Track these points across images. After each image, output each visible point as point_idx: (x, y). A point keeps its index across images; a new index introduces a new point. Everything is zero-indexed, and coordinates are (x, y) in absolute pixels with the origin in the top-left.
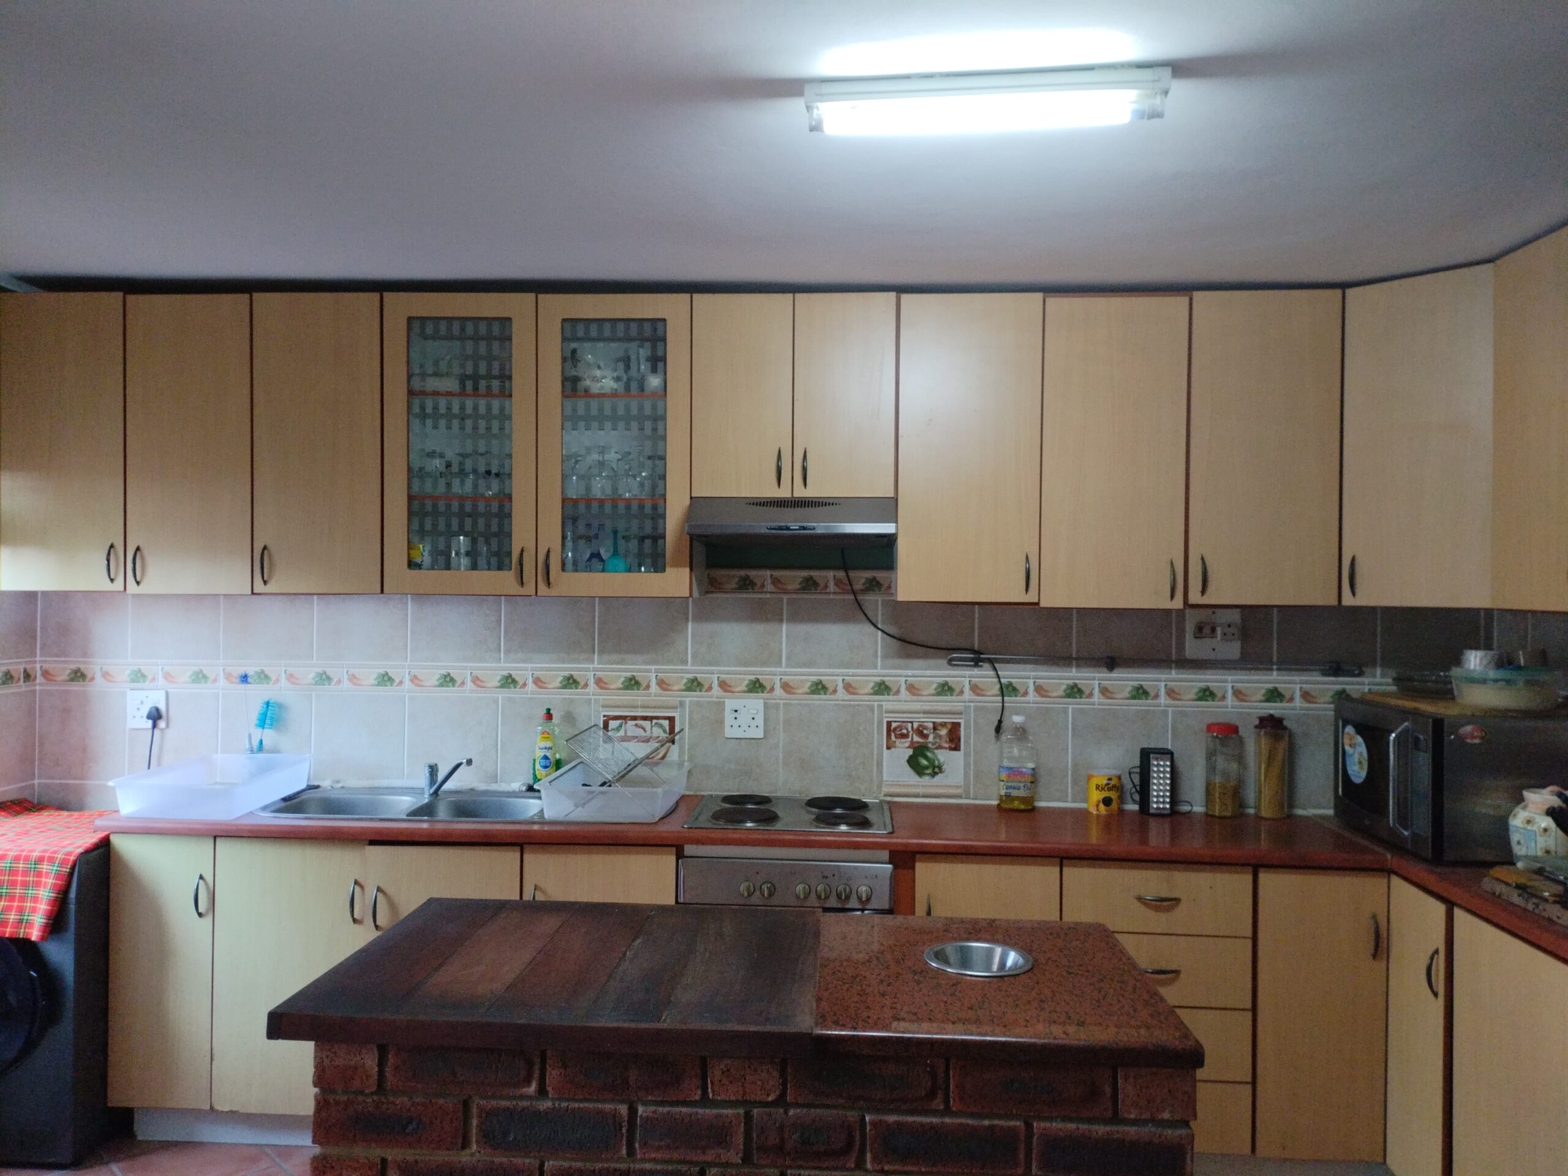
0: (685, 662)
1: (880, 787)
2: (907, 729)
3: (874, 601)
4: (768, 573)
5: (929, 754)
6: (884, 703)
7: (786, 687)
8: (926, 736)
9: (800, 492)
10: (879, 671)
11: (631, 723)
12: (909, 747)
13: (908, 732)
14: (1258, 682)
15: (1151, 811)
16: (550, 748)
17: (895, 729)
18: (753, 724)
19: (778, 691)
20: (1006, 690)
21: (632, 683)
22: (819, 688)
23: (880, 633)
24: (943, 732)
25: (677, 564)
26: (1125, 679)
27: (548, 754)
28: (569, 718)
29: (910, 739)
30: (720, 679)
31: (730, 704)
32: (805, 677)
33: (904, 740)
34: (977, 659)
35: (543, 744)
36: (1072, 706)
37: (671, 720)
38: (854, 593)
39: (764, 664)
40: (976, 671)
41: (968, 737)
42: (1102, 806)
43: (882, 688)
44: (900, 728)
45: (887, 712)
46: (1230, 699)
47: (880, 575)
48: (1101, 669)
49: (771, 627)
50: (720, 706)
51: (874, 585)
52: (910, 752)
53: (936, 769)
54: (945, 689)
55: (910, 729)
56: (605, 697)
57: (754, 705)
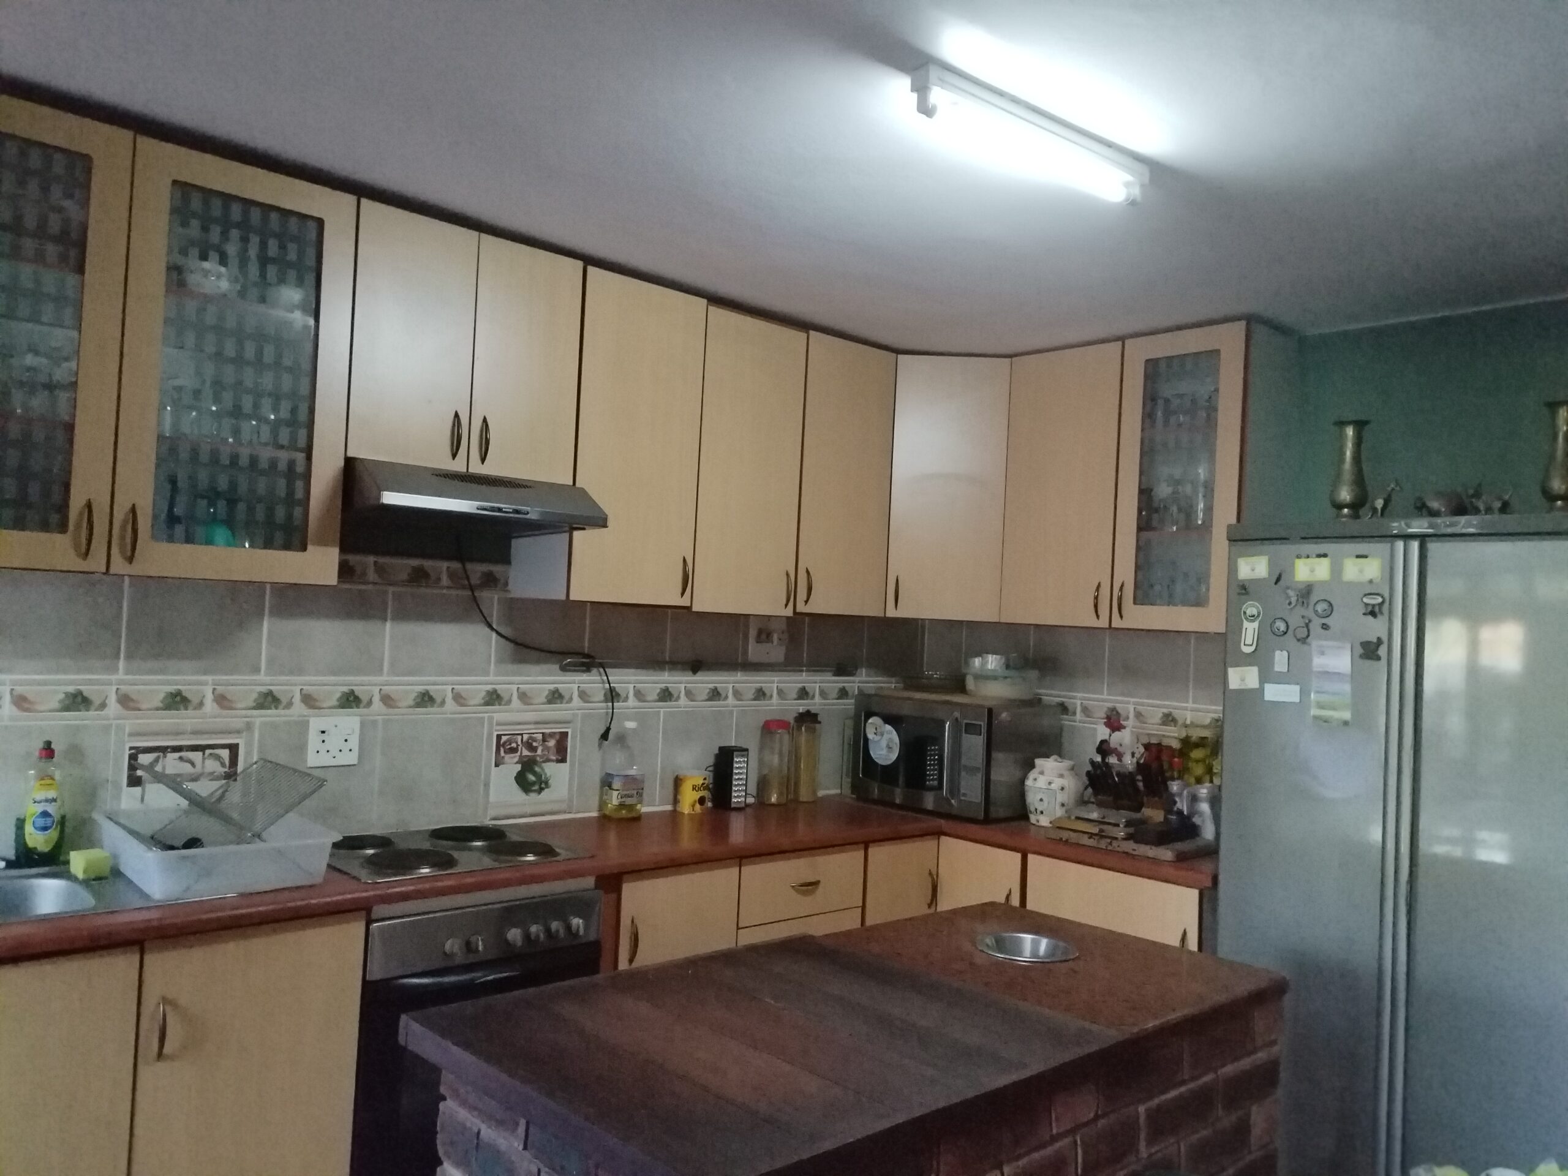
0: (256, 670)
1: (486, 809)
2: (517, 743)
3: (492, 599)
4: (371, 559)
5: (537, 769)
6: (494, 715)
7: (387, 700)
8: (534, 749)
9: (476, 468)
10: (491, 678)
11: (172, 756)
12: (517, 763)
13: (518, 745)
14: (792, 681)
15: (733, 806)
16: (54, 800)
17: (505, 743)
18: (346, 747)
19: (377, 705)
20: (612, 695)
21: (177, 701)
22: (426, 699)
23: (494, 635)
24: (552, 743)
25: (322, 542)
26: (705, 681)
27: (51, 809)
28: (76, 753)
29: (519, 753)
30: (304, 692)
31: (316, 723)
32: (408, 687)
33: (512, 755)
34: (586, 662)
35: (41, 795)
36: (664, 709)
37: (233, 749)
38: (472, 588)
39: (359, 671)
40: (585, 677)
41: (574, 747)
42: (698, 806)
43: (494, 698)
44: (510, 742)
45: (498, 724)
46: (775, 699)
47: (497, 569)
48: (687, 673)
49: (372, 626)
50: (303, 726)
51: (490, 581)
52: (519, 767)
53: (542, 784)
54: (556, 697)
55: (519, 743)
56: (131, 723)
57: (349, 723)
